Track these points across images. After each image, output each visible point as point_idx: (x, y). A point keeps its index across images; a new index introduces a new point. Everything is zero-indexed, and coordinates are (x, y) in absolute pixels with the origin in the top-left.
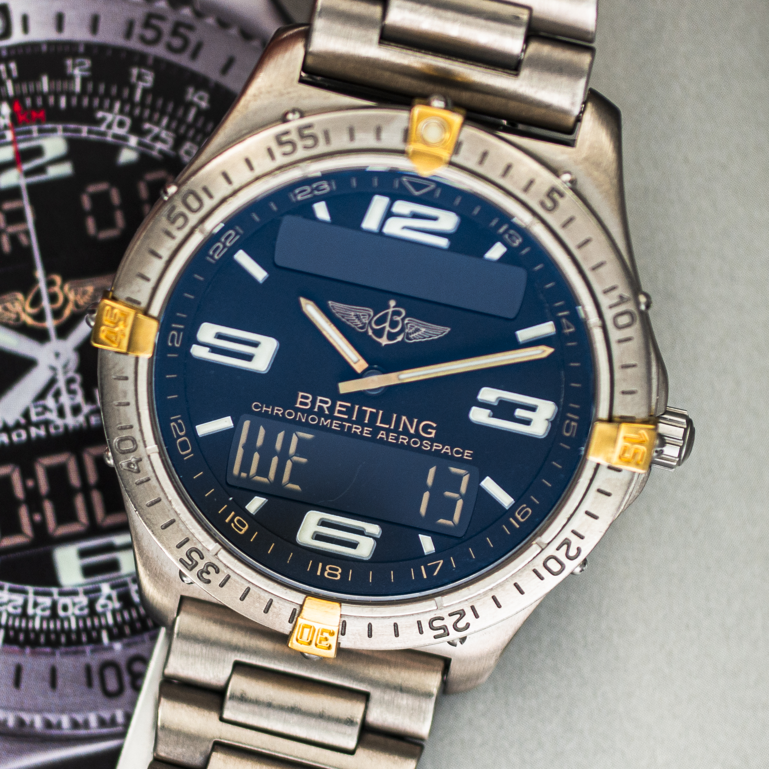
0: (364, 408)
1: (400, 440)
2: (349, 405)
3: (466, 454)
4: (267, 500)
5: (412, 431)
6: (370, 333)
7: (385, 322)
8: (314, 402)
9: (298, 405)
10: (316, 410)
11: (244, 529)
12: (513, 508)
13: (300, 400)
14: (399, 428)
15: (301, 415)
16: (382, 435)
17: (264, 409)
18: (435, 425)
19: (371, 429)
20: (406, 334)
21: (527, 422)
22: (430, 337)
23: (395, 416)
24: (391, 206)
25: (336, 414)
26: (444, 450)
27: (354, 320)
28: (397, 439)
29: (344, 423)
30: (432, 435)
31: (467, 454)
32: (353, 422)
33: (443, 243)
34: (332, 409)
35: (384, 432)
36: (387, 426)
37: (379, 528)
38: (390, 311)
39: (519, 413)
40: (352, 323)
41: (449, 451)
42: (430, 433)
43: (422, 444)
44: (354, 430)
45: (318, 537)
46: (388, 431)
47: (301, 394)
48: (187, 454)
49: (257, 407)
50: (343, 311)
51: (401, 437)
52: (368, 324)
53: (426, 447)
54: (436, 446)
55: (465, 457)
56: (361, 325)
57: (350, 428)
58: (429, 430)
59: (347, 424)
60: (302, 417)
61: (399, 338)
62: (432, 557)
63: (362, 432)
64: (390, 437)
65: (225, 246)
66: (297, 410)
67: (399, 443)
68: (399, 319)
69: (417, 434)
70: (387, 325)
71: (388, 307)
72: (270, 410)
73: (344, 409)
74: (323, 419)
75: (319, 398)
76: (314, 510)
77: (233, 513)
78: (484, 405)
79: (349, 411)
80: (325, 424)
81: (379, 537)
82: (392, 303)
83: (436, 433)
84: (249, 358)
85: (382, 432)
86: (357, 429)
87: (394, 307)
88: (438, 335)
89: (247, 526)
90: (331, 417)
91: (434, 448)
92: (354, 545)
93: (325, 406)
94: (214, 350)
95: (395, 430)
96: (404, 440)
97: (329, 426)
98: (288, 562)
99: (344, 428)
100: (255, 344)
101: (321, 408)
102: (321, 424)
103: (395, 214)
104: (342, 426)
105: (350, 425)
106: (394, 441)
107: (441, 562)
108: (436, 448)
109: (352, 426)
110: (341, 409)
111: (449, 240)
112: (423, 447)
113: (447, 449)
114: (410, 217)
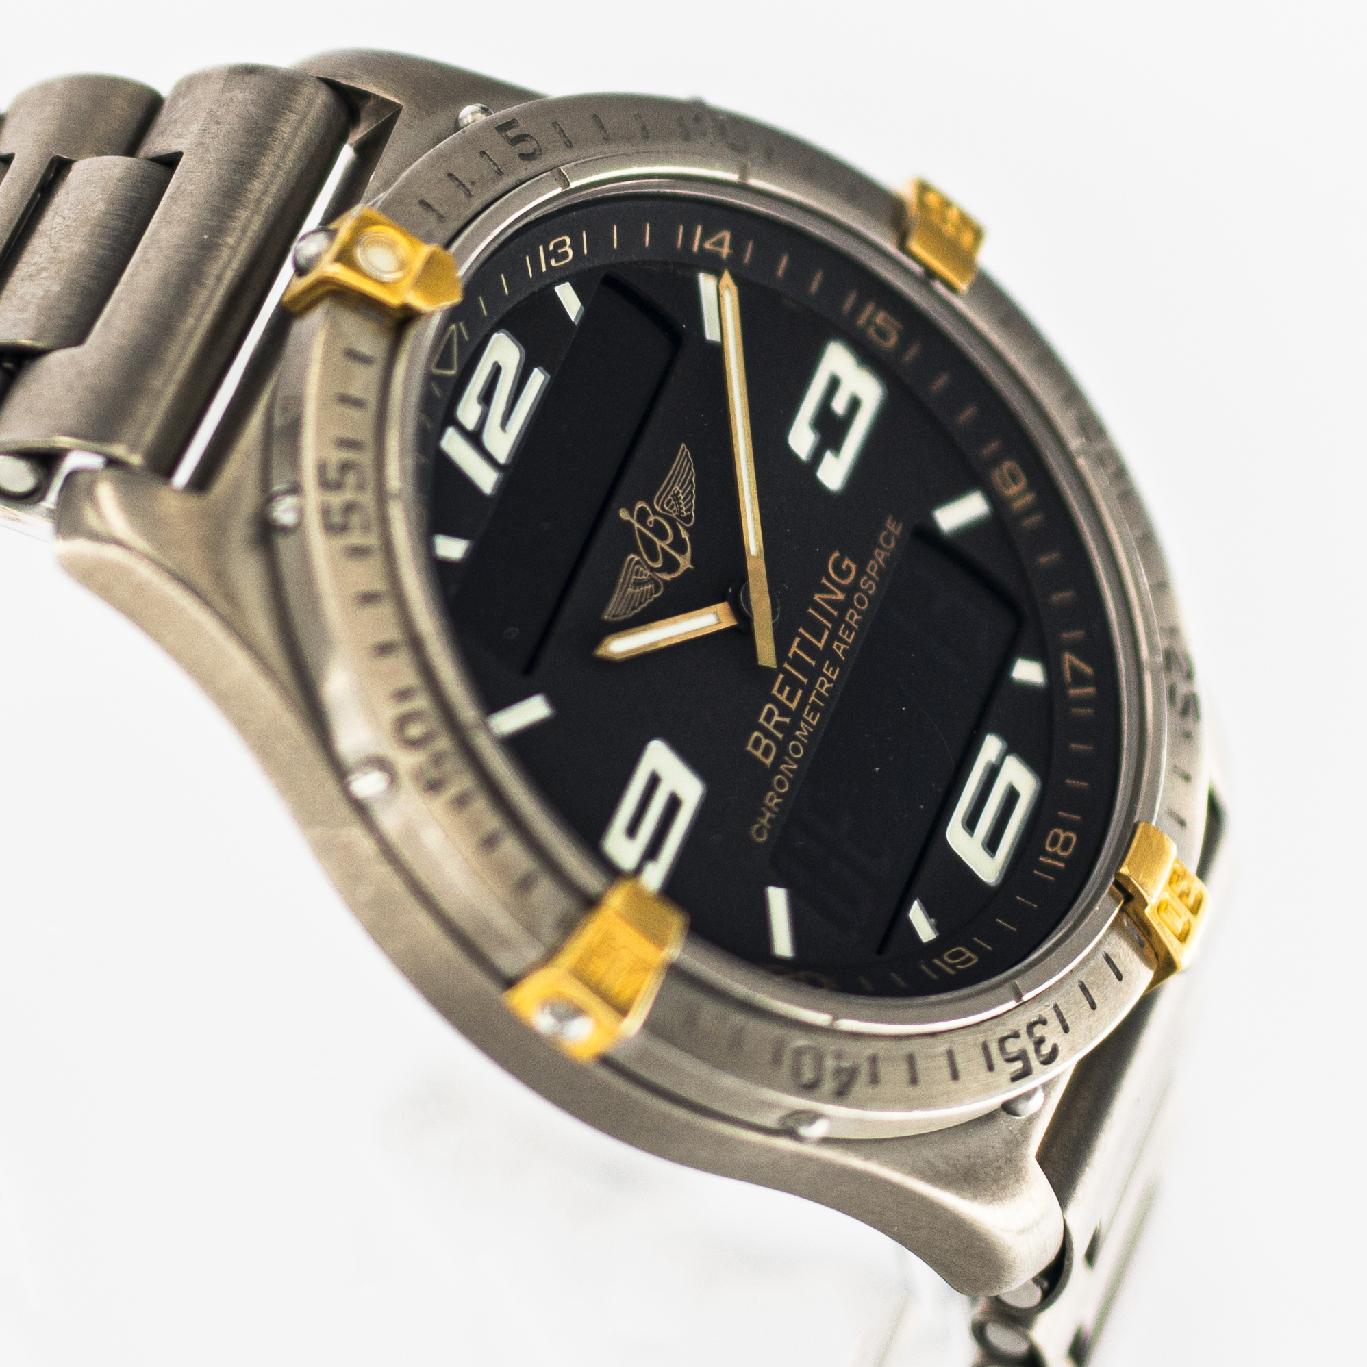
0: (790, 655)
1: (853, 623)
2: (781, 676)
3: (892, 529)
4: (918, 899)
5: (840, 596)
6: (667, 577)
7: (653, 543)
8: (768, 734)
9: (768, 762)
10: (780, 736)
11: (969, 953)
12: (993, 497)
13: (758, 754)
14: (832, 615)
15: (785, 766)
16: (839, 649)
17: (765, 822)
18: (836, 554)
19: (827, 663)
21: (856, 403)
22: (691, 482)
23: (810, 610)
24: (461, 429)
25: (793, 706)
26: (880, 560)
27: (643, 592)
28: (849, 628)
29: (810, 702)
30: (854, 567)
31: (893, 527)
32: (812, 686)
33: (538, 379)
34: (784, 711)
35: (836, 643)
36: (826, 633)
37: (992, 737)
40: (646, 599)
41: (883, 553)
42: (849, 568)
44: (823, 691)
45: (991, 846)
46: (834, 636)
47: (749, 747)
49: (759, 833)
51: (847, 618)
53: (871, 586)
54: (872, 569)
55: (897, 532)
57: (820, 696)
58: (844, 567)
59: (813, 698)
60: (788, 766)
61: (685, 535)
62: (1053, 672)
63: (830, 681)
64: (845, 637)
66: (775, 769)
67: (857, 627)
68: (652, 518)
69: (850, 590)
70: (658, 543)
71: (629, 525)
72: (768, 814)
73: (787, 689)
74: (797, 733)
75: (761, 721)
76: (945, 830)
77: (937, 961)
78: (817, 456)
79: (792, 682)
80: (806, 733)
81: (1006, 744)
82: (624, 514)
83: (852, 559)
84: (674, 804)
85: (834, 647)
86: (823, 686)
87: (632, 515)
88: (690, 469)
89: (964, 949)
90: (797, 716)
91: (874, 574)
92: (1013, 794)
94: (652, 852)
95: (836, 622)
96: (853, 617)
97: (811, 730)
98: (1035, 906)
99: (819, 705)
100: (654, 781)
101: (778, 726)
102: (806, 741)
103: (477, 430)
104: (815, 708)
105: (814, 692)
106: (853, 634)
107: (1068, 656)
108: (874, 572)
109: (817, 690)
110: (785, 694)
111: (537, 367)
112: (870, 593)
113: (880, 556)
114: (486, 407)
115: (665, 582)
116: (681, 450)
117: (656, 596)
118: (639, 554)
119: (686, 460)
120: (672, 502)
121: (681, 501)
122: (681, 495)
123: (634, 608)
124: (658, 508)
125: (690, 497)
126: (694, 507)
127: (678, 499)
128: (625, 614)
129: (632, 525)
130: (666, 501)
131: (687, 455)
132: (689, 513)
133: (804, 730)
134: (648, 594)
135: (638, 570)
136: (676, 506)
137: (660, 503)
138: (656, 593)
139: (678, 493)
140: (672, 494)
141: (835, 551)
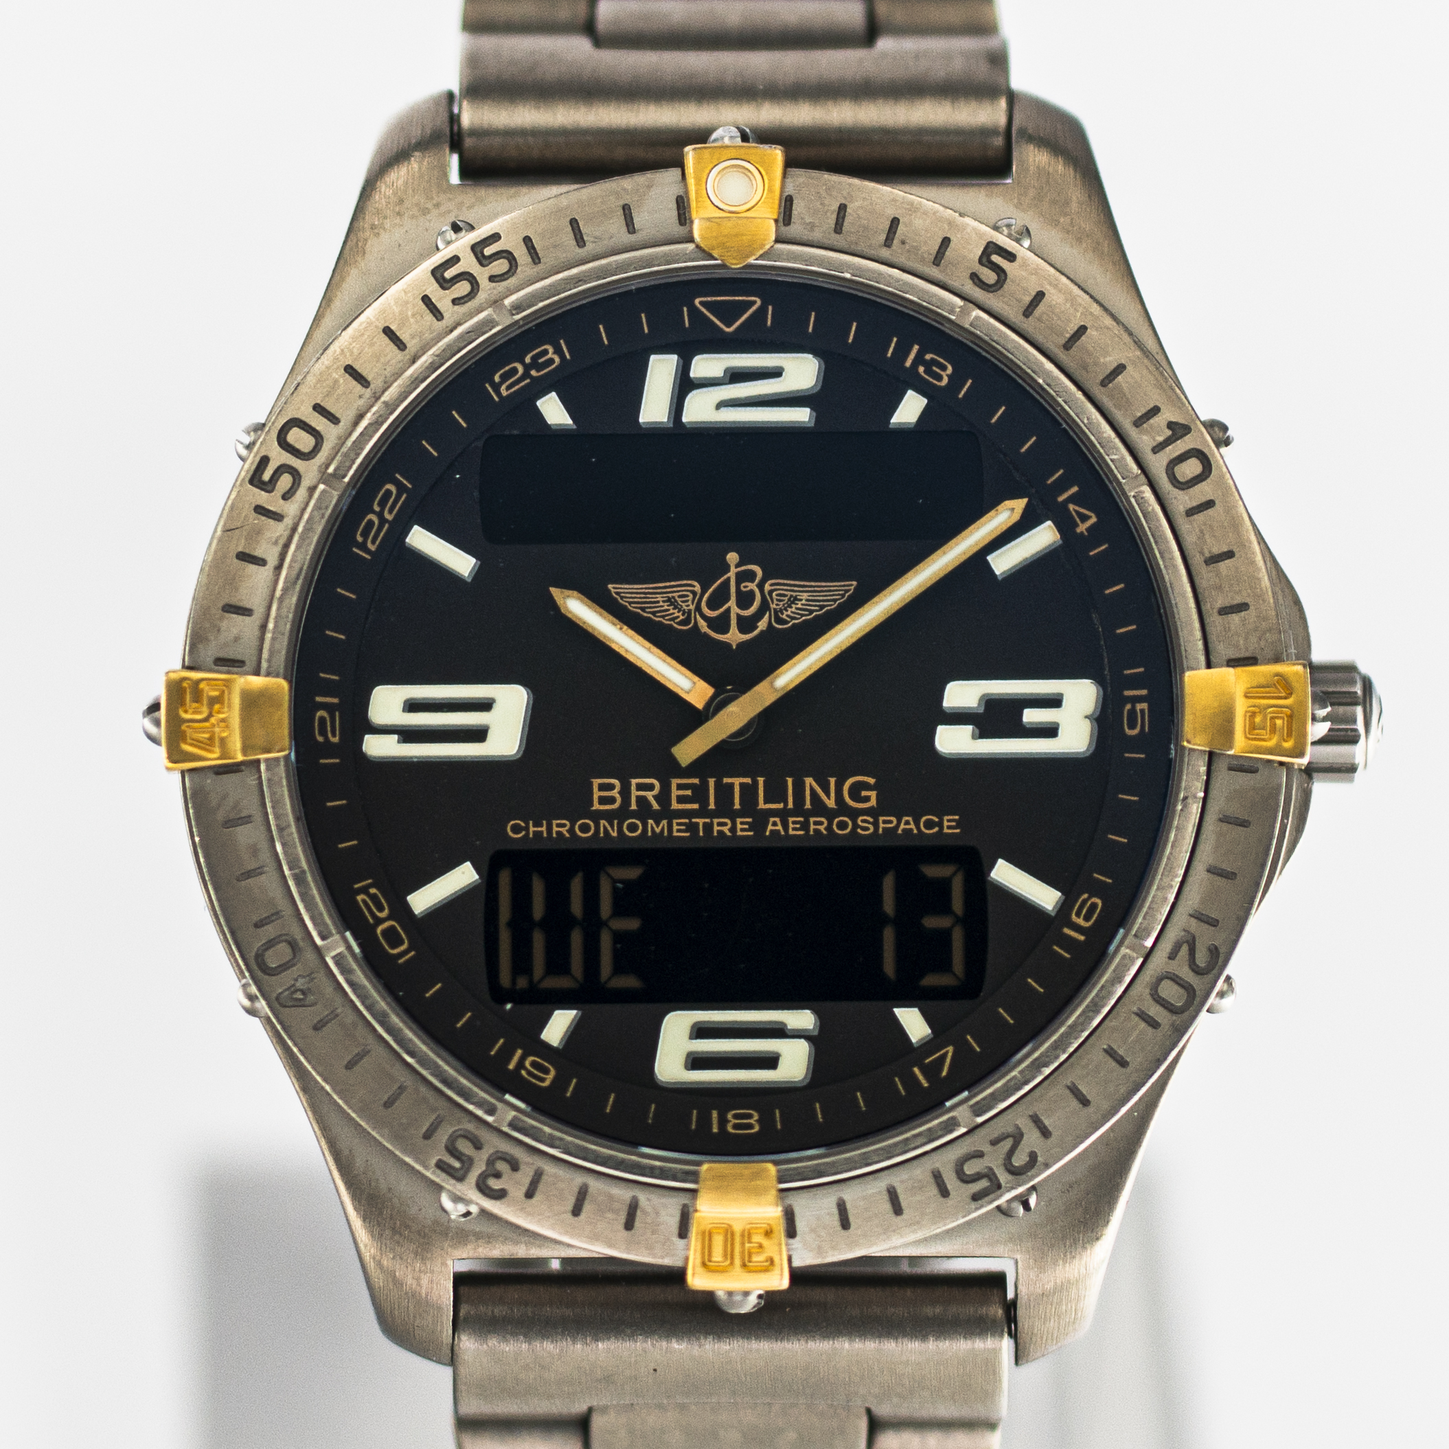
0: (726, 780)
1: (812, 827)
2: (696, 781)
3: (946, 824)
4: (580, 1013)
5: (831, 803)
6: (703, 625)
8: (625, 792)
9: (596, 806)
10: (634, 807)
11: (550, 1077)
12: (1064, 908)
13: (597, 794)
14: (804, 803)
15: (607, 824)
16: (773, 826)
17: (532, 829)
18: (872, 781)
19: (749, 820)
21: (1050, 731)
22: (822, 607)
23: (790, 781)
24: (684, 367)
25: (675, 805)
26: (902, 826)
28: (805, 826)
29: (694, 820)
31: (949, 824)
32: (712, 815)
33: (802, 415)
34: (664, 798)
35: (777, 820)
36: (781, 806)
37: (812, 1016)
38: (732, 574)
39: (1031, 716)
41: (912, 826)
42: (867, 799)
43: (855, 826)
44: (716, 828)
45: (696, 1062)
46: (784, 815)
47: (596, 782)
48: (402, 951)
49: (516, 829)
50: (640, 598)
51: (812, 820)
53: (867, 829)
54: (884, 822)
55: (946, 830)
56: (682, 617)
57: (709, 828)
58: (864, 793)
59: (701, 821)
60: (609, 828)
61: (762, 625)
62: (929, 1046)
63: (733, 829)
64: (791, 826)
65: (383, 520)
66: (597, 816)
67: (812, 833)
68: (752, 586)
69: (842, 808)
70: (732, 603)
72: (544, 829)
73: (689, 792)
74: (651, 822)
75: (634, 781)
76: (676, 1010)
77: (519, 1052)
78: (958, 717)
79: (700, 794)
80: (658, 830)
81: (816, 1033)
82: (732, 557)
83: (878, 797)
84: (478, 735)
85: (772, 820)
86: (721, 826)
87: (737, 566)
88: (835, 601)
89: (553, 1073)
90: (666, 813)
91: (882, 825)
92: (771, 1061)
93: (650, 795)
94: (409, 735)
95: (799, 809)
96: (819, 825)
97: (666, 833)
98: (650, 1121)
99: (698, 830)
100: (485, 705)
101: (642, 801)
102: (650, 834)
103: (696, 382)
104: (692, 828)
105: (708, 820)
106: (802, 833)
107: (950, 1049)
108: (885, 826)
109: (712, 823)
110: (681, 793)
111: (812, 409)
112: (859, 831)
113: (907, 824)
114: (727, 381)
116: (850, 583)
117: (675, 625)
119: (841, 592)
120: (786, 599)
121: (793, 606)
122: (800, 603)
123: (643, 609)
124: (767, 587)
126: (796, 621)
127: (793, 602)
128: (630, 603)
129: (727, 569)
130: (782, 592)
131: (847, 591)
132: (789, 619)
133: (660, 828)
135: (687, 596)
136: (784, 605)
137: (773, 588)
139: (801, 600)
140: (794, 594)
141: (873, 778)
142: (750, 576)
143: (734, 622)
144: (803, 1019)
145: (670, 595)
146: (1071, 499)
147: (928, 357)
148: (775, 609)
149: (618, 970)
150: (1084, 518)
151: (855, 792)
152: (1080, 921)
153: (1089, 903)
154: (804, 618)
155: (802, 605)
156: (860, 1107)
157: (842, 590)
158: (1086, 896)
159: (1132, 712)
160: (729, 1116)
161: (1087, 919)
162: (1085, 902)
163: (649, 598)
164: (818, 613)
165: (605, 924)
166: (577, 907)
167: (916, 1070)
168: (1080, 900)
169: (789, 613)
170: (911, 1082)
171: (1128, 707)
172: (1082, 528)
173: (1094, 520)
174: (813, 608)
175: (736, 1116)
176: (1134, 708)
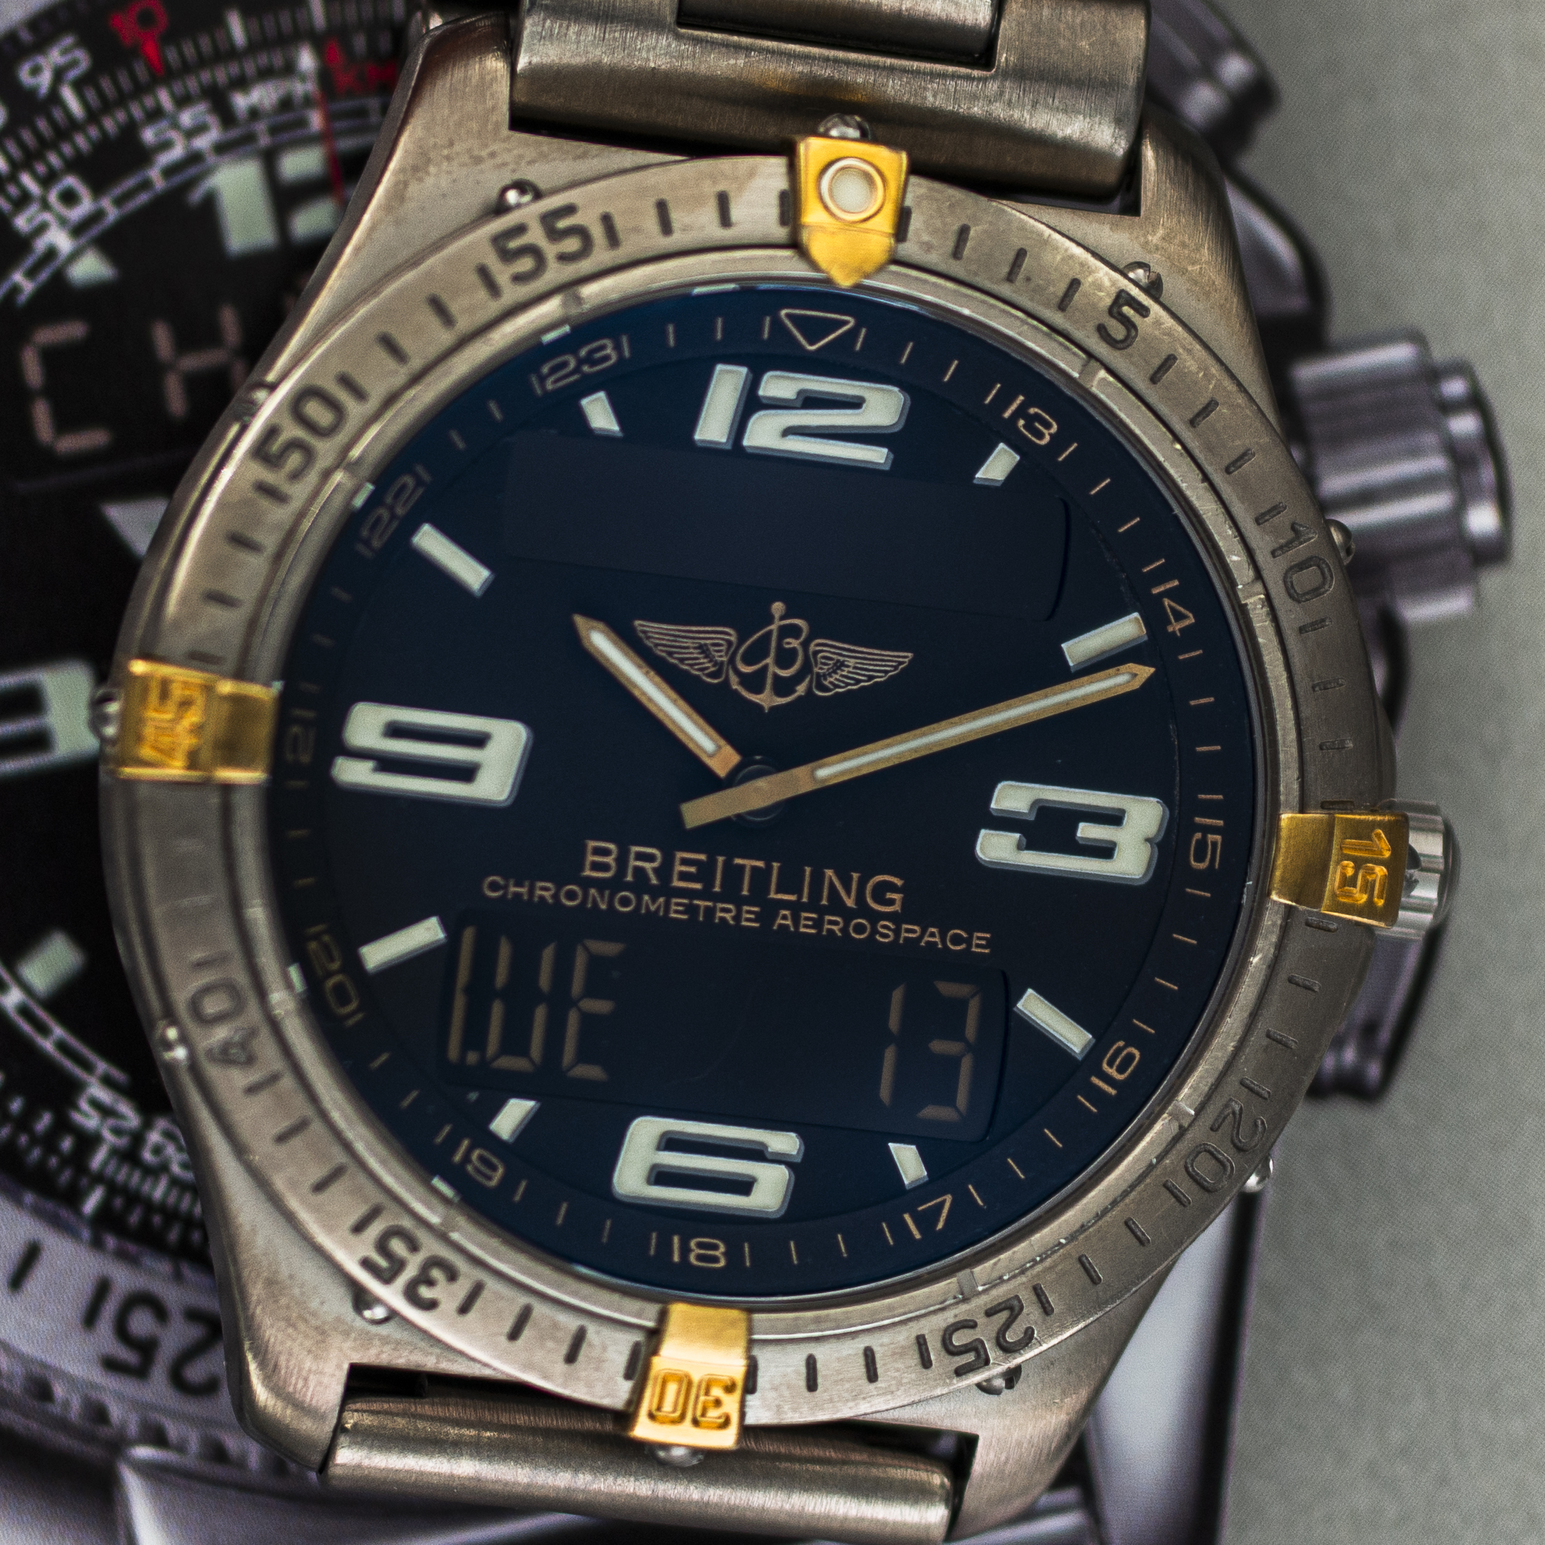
0: (738, 861)
1: (827, 926)
2: (702, 857)
3: (975, 941)
4: (538, 1105)
5: (850, 902)
7: (766, 655)
8: (622, 860)
9: (588, 872)
10: (629, 878)
11: (497, 1176)
12: (1095, 1053)
13: (591, 858)
14: (820, 898)
15: (596, 894)
17: (512, 889)
18: (898, 882)
19: (756, 909)
20: (815, 676)
21: (1105, 851)
23: (808, 870)
24: (753, 382)
25: (677, 883)
26: (927, 938)
28: (818, 924)
29: (696, 902)
30: (896, 907)
31: (980, 942)
32: (716, 898)
33: (877, 455)
34: (664, 871)
35: (788, 913)
36: (792, 898)
37: (797, 1140)
39: (1086, 831)
41: (937, 939)
42: (891, 902)
43: (874, 931)
44: (718, 914)
45: (661, 1176)
46: (796, 908)
47: (592, 844)
48: (350, 1011)
49: (494, 886)
50: (668, 640)
51: (828, 918)
52: (728, 665)
53: (886, 936)
54: (908, 931)
55: (974, 949)
57: (710, 912)
58: (889, 895)
59: (702, 904)
60: (598, 899)
61: (801, 689)
62: (923, 1191)
63: (737, 918)
64: (803, 922)
65: (393, 516)
66: (587, 883)
67: (824, 933)
68: (793, 643)
69: (863, 909)
72: (525, 890)
73: (693, 869)
74: (646, 898)
75: (634, 849)
76: (647, 1114)
77: (466, 1142)
78: (1006, 822)
79: (705, 872)
80: (653, 908)
81: (799, 1160)
82: (778, 607)
83: (903, 901)
84: (466, 773)
85: (782, 912)
86: (725, 913)
87: (782, 618)
89: (501, 1171)
90: (665, 890)
91: (904, 935)
92: (744, 1186)
94: (387, 763)
95: (813, 905)
96: (833, 924)
97: (662, 913)
98: (604, 1240)
99: (698, 914)
100: (478, 741)
101: (639, 872)
102: (643, 911)
103: (764, 401)
104: (691, 910)
105: (710, 904)
106: (813, 931)
107: (948, 1199)
108: (907, 935)
109: (715, 907)
110: (684, 868)
111: (890, 450)
112: (878, 937)
113: (933, 936)
114: (799, 404)
115: (727, 681)
116: (906, 654)
117: (705, 678)
118: (741, 641)
119: (894, 664)
121: (839, 671)
122: (846, 669)
124: (812, 647)
125: (852, 682)
127: (839, 668)
129: (770, 620)
131: (901, 663)
132: (831, 687)
133: (656, 906)
134: (699, 667)
136: (828, 669)
138: (704, 674)
139: (848, 666)
141: (901, 879)
142: (794, 631)
143: (769, 681)
144: (786, 1143)
145: (703, 642)
146: (1168, 594)
147: (1032, 411)
148: (818, 674)
149: (583, 1056)
150: (1179, 617)
151: (880, 893)
152: (1112, 1072)
153: (1125, 1052)
154: (849, 687)
155: (849, 672)
156: (842, 1253)
157: (895, 661)
158: (1121, 1043)
159: (1202, 845)
160: (693, 1244)
161: (1121, 1070)
162: (1119, 1051)
163: (679, 642)
164: (866, 684)
165: (574, 1003)
166: (544, 981)
167: (907, 1217)
168: (1115, 1047)
169: (832, 680)
170: (900, 1230)
171: (1198, 835)
172: (1175, 627)
173: (1191, 620)
174: (860, 677)
175: (700, 1245)
176: (1204, 838)
